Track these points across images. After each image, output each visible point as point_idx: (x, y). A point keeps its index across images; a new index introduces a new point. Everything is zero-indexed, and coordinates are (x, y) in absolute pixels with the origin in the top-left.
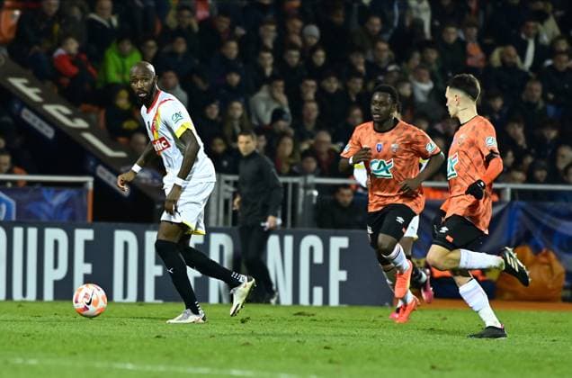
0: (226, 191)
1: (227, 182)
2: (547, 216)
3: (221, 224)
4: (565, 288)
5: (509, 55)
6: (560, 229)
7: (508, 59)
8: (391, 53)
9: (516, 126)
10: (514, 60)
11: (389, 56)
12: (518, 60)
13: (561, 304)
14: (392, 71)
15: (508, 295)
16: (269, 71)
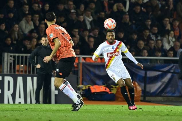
0: (11, 59)
1: (11, 56)
2: (134, 69)
3: (8, 73)
4: (141, 96)
5: (120, 7)
6: (139, 74)
7: (119, 8)
8: (74, 6)
9: (121, 33)
10: (122, 8)
11: (74, 7)
12: (123, 8)
13: (140, 102)
14: (73, 12)
15: (120, 99)
16: (27, 12)
